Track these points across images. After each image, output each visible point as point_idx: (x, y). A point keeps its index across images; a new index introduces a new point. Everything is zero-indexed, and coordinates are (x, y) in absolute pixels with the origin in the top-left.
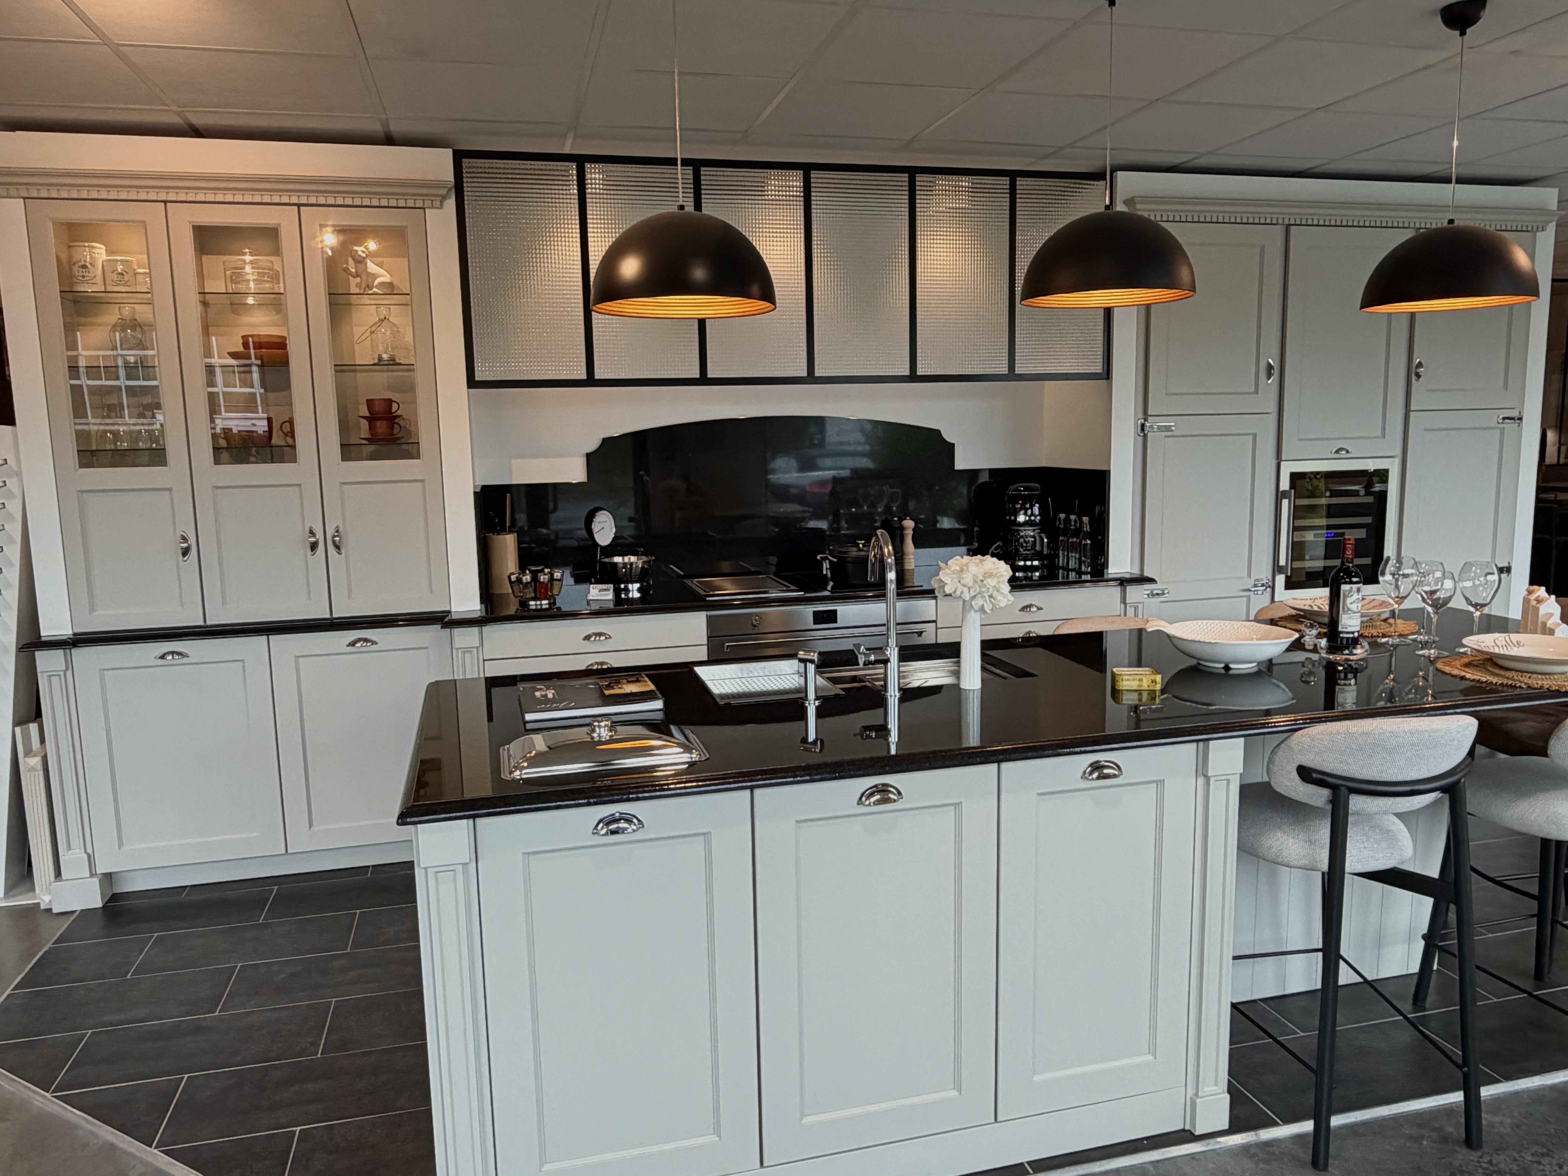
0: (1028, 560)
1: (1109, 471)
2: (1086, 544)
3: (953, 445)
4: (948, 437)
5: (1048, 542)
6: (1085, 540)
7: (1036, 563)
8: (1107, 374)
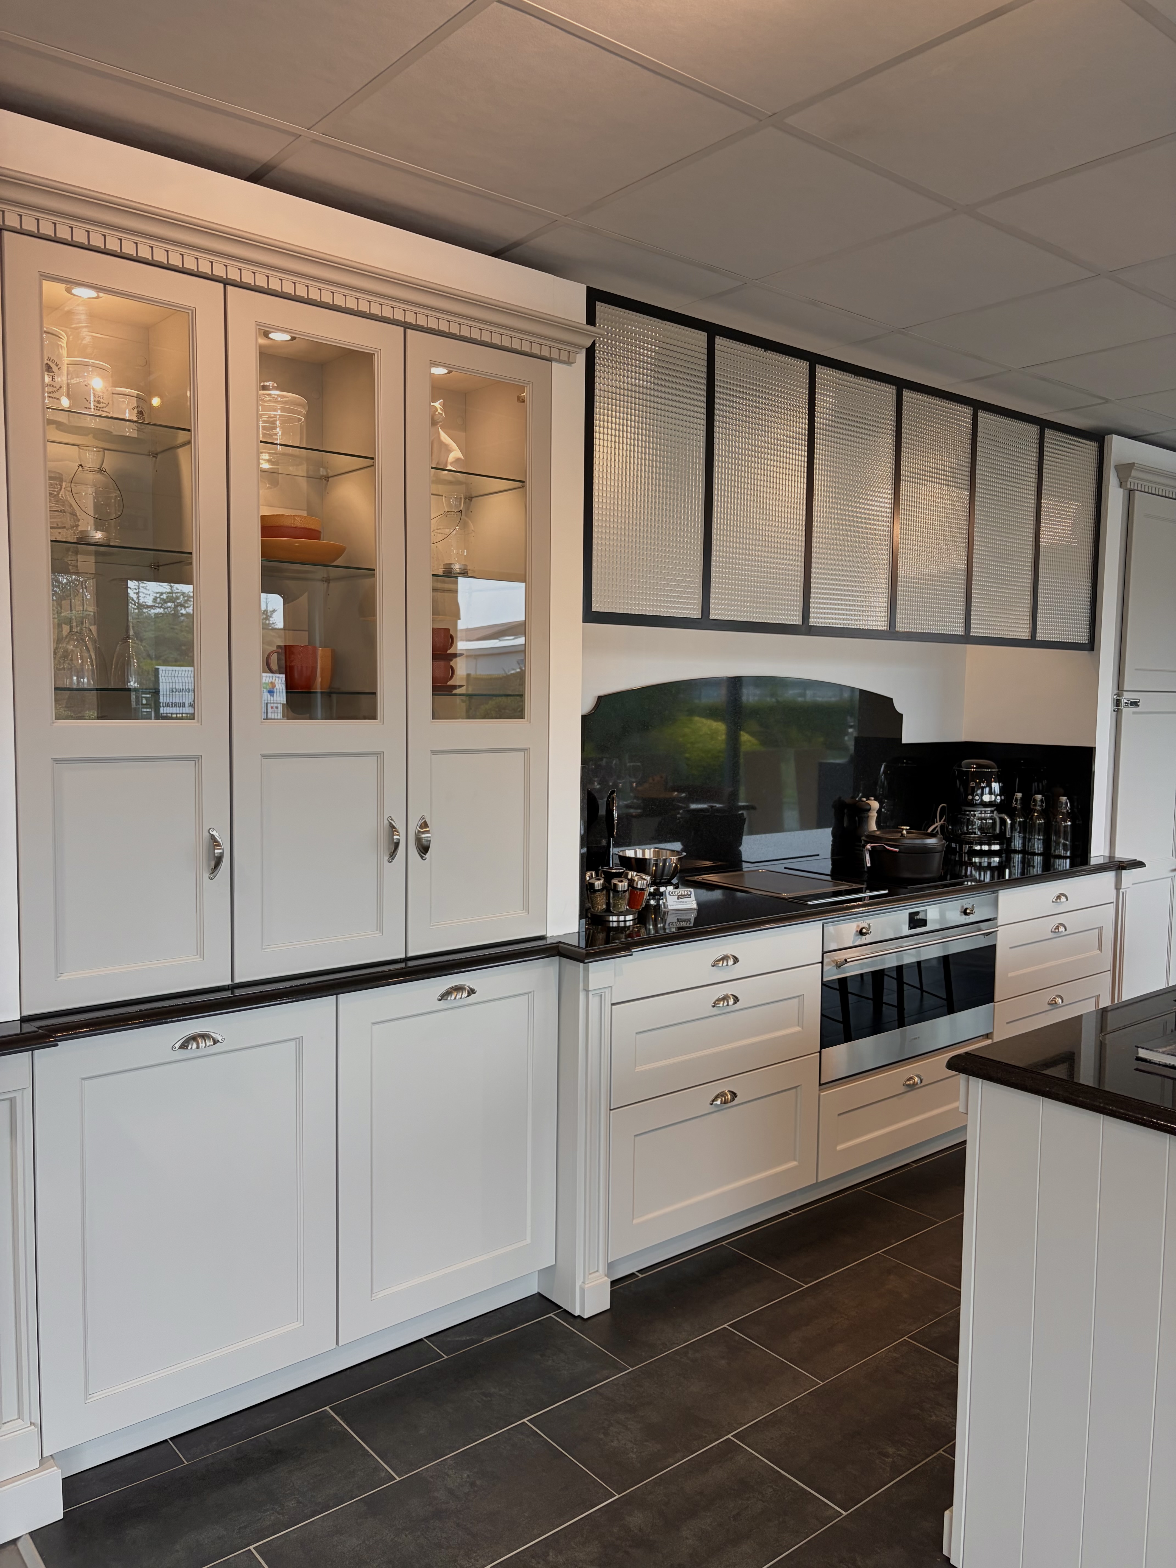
0: (985, 844)
1: (1095, 748)
2: (1066, 826)
3: (902, 715)
4: (899, 707)
5: (1011, 824)
6: (1065, 821)
7: (996, 847)
8: (1091, 645)
